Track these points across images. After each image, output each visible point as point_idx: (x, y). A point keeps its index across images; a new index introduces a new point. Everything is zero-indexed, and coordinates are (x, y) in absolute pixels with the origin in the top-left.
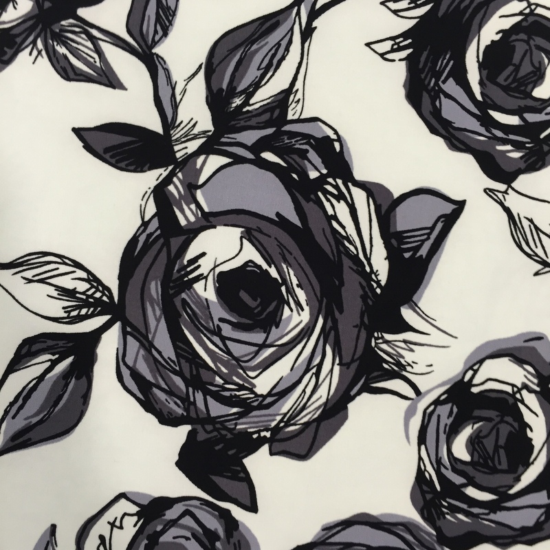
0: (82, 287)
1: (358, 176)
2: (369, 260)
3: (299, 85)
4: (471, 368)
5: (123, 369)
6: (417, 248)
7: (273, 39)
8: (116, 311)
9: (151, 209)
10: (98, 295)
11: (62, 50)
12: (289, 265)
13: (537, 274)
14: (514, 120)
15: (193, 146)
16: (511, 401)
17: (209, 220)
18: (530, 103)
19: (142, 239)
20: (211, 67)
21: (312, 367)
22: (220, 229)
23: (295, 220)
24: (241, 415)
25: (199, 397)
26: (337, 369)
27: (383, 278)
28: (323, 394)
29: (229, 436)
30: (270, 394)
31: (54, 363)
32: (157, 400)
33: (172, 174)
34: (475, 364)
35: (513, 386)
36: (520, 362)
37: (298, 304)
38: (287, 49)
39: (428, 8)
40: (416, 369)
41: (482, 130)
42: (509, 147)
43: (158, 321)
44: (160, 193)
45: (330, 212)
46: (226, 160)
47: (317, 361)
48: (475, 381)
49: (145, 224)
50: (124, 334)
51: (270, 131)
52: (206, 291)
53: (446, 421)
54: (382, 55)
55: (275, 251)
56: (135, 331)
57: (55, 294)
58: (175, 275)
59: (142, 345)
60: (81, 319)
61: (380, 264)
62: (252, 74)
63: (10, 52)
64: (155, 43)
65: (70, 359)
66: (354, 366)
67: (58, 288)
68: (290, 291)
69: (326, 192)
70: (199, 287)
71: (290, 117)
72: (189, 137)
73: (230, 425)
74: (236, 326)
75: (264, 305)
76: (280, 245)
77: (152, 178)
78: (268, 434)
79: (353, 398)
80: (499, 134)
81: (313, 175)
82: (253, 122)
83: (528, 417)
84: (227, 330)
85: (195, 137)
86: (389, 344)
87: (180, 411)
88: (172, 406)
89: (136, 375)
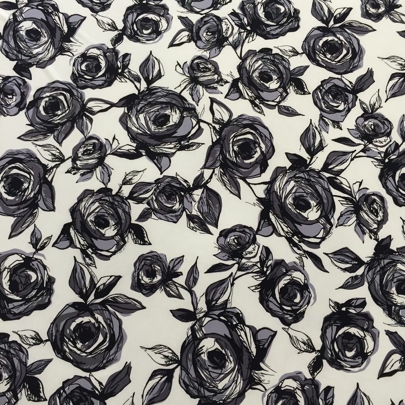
0: (170, 355)
1: (247, 324)
2: (250, 348)
3: (230, 298)
4: (281, 382)
5: (181, 380)
6: (264, 345)
7: (223, 286)
8: (179, 362)
9: (190, 333)
10: (175, 358)
11: (168, 289)
12: (228, 349)
13: (298, 353)
14: (289, 308)
15: (202, 315)
16: (293, 393)
17: (206, 336)
18: (294, 304)
19: (187, 341)
20: (207, 294)
21: (234, 381)
22: (209, 338)
23: (230, 336)
24: (214, 396)
25: (202, 389)
26: (242, 381)
27: (255, 354)
28: (238, 389)
29: (211, 402)
30: (222, 389)
31: (162, 378)
32: (190, 390)
33: (196, 323)
34: (282, 381)
35: (294, 388)
36: (295, 380)
37: (230, 361)
38: (227, 289)
39: (264, 278)
40: (265, 382)
41: (281, 311)
42: (288, 316)
43: (191, 366)
44: (192, 328)
45: (239, 334)
46: (211, 319)
47: (236, 379)
48: (282, 386)
49: (188, 337)
50: (181, 369)
51: (223, 311)
52: (205, 357)
53: (274, 399)
54: (252, 290)
55: (224, 345)
56: (185, 369)
57: (163, 357)
58: (196, 352)
59: (186, 373)
60: (169, 365)
61: (254, 349)
62: (218, 295)
63: (155, 290)
64: (192, 287)
65: (166, 377)
66: (247, 381)
67: (164, 355)
68: (228, 357)
69: (238, 328)
70: (202, 355)
71: (228, 307)
72: (201, 313)
73: (211, 399)
74: (213, 368)
75: (221, 361)
76: (225, 344)
77: (190, 324)
78: (222, 402)
79: (246, 391)
80: (285, 312)
81: (234, 323)
82: (218, 308)
83: (298, 398)
84: (210, 369)
85: (202, 313)
86: (257, 374)
87: (196, 394)
88: (194, 392)
89: (184, 382)
